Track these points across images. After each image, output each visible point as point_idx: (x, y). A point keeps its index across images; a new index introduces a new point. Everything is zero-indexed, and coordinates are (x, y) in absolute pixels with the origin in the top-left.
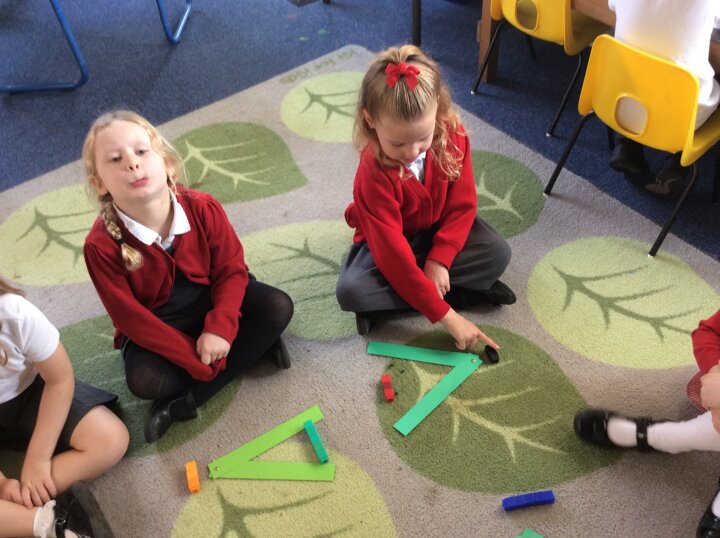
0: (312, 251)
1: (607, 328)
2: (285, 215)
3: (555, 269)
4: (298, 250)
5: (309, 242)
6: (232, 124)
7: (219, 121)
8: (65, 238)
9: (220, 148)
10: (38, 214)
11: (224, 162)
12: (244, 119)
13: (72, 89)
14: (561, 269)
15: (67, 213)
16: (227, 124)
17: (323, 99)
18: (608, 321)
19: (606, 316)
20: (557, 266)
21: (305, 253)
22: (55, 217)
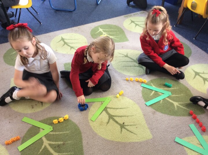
0: (129, 56)
1: (204, 85)
2: (122, 47)
3: (192, 70)
4: (125, 55)
5: (128, 54)
6: (111, 25)
7: (108, 24)
8: (68, 44)
9: (107, 30)
10: (62, 38)
11: (108, 33)
12: (114, 24)
13: (71, 12)
14: (194, 70)
15: (69, 39)
16: (109, 25)
17: (135, 22)
18: (205, 83)
19: (204, 82)
20: (193, 69)
21: (127, 56)
22: (66, 39)
